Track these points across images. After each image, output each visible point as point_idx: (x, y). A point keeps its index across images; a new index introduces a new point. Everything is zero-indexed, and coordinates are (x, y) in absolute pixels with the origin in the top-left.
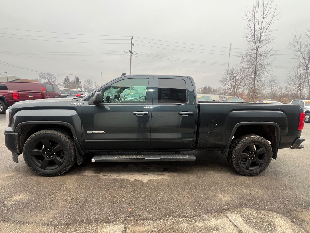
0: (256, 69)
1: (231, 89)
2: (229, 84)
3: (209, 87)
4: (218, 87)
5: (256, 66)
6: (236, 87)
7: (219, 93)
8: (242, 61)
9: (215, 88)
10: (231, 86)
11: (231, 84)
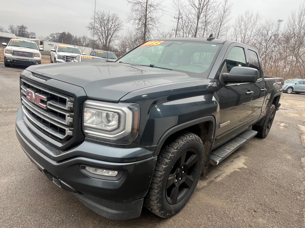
0: (146, 22)
1: (102, 41)
2: (100, 34)
3: (68, 33)
4: (82, 36)
5: (146, 19)
6: (109, 39)
7: (84, 44)
8: (133, 9)
9: (78, 37)
10: (102, 37)
11: (102, 35)
